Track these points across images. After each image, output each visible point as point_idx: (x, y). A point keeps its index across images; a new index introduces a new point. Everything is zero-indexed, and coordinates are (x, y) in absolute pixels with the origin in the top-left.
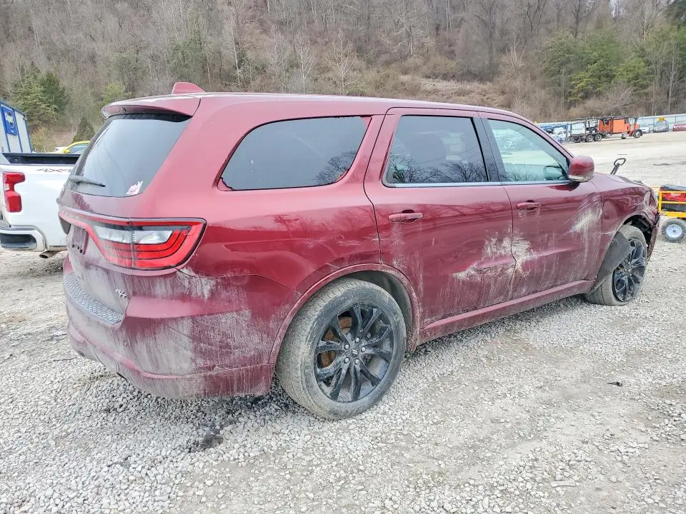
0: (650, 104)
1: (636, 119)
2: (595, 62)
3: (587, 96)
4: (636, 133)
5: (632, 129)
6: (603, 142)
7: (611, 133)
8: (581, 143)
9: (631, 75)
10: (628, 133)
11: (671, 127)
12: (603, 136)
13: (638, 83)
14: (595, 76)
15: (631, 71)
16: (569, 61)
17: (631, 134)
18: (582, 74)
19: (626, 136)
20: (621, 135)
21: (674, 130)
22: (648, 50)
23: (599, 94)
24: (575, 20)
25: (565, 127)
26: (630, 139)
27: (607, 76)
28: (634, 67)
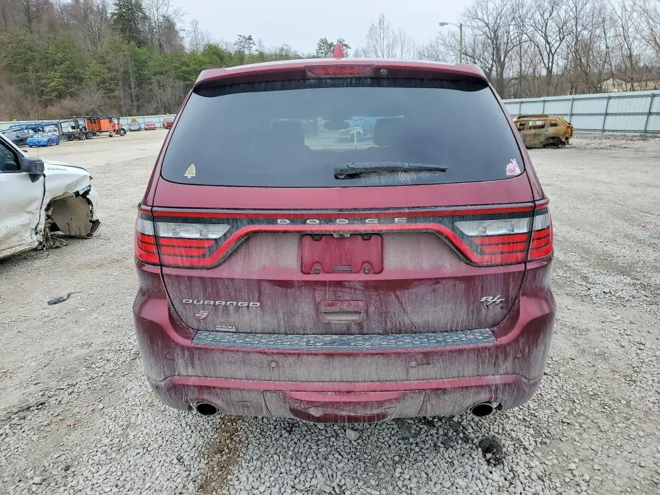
0: (120, 106)
1: (118, 119)
2: (61, 64)
3: (61, 96)
4: (120, 132)
5: (117, 128)
6: (95, 140)
7: (100, 131)
8: (75, 141)
9: (98, 79)
10: (114, 131)
11: (143, 126)
12: (94, 134)
13: (106, 86)
14: (64, 77)
15: (97, 75)
16: (33, 59)
17: (118, 132)
18: (52, 74)
19: (114, 134)
20: (108, 133)
21: (146, 129)
22: (108, 58)
23: (72, 95)
24: (26, 18)
25: (56, 125)
26: (118, 137)
27: (75, 78)
28: (100, 72)
